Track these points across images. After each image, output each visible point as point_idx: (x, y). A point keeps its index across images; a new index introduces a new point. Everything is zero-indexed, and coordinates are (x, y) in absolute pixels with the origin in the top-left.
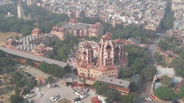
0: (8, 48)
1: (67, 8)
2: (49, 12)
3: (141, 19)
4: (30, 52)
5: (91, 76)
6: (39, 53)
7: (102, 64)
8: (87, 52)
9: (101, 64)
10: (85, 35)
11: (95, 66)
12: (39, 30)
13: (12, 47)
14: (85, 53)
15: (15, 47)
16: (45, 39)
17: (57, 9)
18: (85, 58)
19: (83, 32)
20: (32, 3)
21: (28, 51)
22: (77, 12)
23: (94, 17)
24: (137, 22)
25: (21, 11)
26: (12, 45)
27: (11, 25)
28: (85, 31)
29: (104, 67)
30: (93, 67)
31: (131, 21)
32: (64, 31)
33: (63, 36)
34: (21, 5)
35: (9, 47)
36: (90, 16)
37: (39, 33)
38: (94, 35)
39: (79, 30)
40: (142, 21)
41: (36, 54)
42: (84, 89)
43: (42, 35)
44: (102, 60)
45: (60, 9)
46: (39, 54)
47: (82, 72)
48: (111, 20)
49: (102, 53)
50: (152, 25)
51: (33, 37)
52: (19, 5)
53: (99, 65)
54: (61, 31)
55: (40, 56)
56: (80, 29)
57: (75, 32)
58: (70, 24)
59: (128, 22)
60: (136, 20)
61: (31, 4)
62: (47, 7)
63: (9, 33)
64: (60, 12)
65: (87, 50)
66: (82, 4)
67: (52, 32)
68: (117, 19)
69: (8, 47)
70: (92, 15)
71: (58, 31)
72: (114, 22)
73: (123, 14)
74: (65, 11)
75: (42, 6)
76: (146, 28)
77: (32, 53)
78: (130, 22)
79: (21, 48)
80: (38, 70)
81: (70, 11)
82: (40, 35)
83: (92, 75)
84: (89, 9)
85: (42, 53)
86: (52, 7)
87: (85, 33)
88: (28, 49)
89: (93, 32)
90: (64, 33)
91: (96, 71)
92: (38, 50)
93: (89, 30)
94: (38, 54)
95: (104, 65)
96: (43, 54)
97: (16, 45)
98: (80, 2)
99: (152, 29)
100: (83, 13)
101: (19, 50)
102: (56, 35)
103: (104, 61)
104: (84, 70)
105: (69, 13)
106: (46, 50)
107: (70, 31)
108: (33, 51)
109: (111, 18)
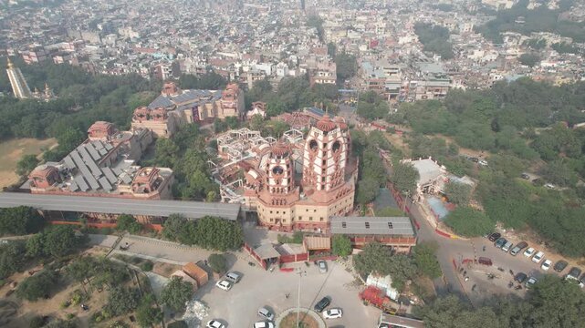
0: (39, 193)
1: (135, 61)
2: (90, 73)
3: (297, 65)
4: (114, 193)
5: (297, 219)
6: (146, 191)
7: (323, 187)
8: (285, 167)
9: (319, 187)
10: (210, 116)
11: (302, 196)
12: (107, 125)
13: (52, 187)
14: (277, 170)
15: (61, 185)
16: (129, 146)
17: (110, 65)
18: (278, 182)
19: (205, 109)
20: (38, 57)
21: (107, 193)
22: (162, 67)
23: (205, 72)
24: (292, 73)
25: (20, 80)
26: (51, 185)
27: (10, 121)
28: (209, 106)
29: (328, 192)
30: (300, 199)
31: (283, 71)
32: (165, 117)
33: (166, 128)
34: (14, 66)
35: (44, 190)
36: (194, 70)
37: (111, 132)
38: (231, 113)
39: (197, 107)
40: (301, 70)
41: (136, 195)
42: (313, 263)
43: (118, 136)
44: (323, 179)
45: (119, 65)
46: (147, 195)
47: (274, 216)
48: (243, 75)
49: (324, 162)
50: (327, 75)
51: (99, 146)
52: (9, 65)
53: (312, 192)
54: (158, 116)
55: (150, 198)
56: (196, 104)
57: (189, 113)
58: (164, 95)
59: (278, 73)
60: (290, 68)
61: (35, 60)
62: (85, 64)
63: (13, 142)
64: (122, 70)
65: (283, 161)
66: (164, 47)
67: (136, 123)
68: (254, 71)
69: (39, 190)
70: (200, 69)
71: (149, 118)
72: (250, 77)
73: (262, 60)
74: (134, 68)
75: (71, 62)
76: (317, 81)
77: (122, 193)
78: (281, 73)
79: (84, 187)
80: (160, 241)
81: (147, 66)
82: (115, 138)
83: (300, 218)
84: (184, 57)
85: (152, 190)
86: (98, 62)
87: (209, 111)
88: (107, 186)
89: (228, 108)
90: (167, 121)
91: (311, 208)
92: (139, 185)
93: (218, 103)
94: (142, 195)
95: (327, 188)
96: (156, 192)
97: (62, 178)
98: (159, 45)
99: (329, 82)
100: (176, 68)
101: (78, 193)
102: (147, 130)
103: (328, 180)
104: (281, 210)
105: (145, 70)
106: (158, 180)
107: (177, 113)
108: (122, 189)
109: (241, 71)
